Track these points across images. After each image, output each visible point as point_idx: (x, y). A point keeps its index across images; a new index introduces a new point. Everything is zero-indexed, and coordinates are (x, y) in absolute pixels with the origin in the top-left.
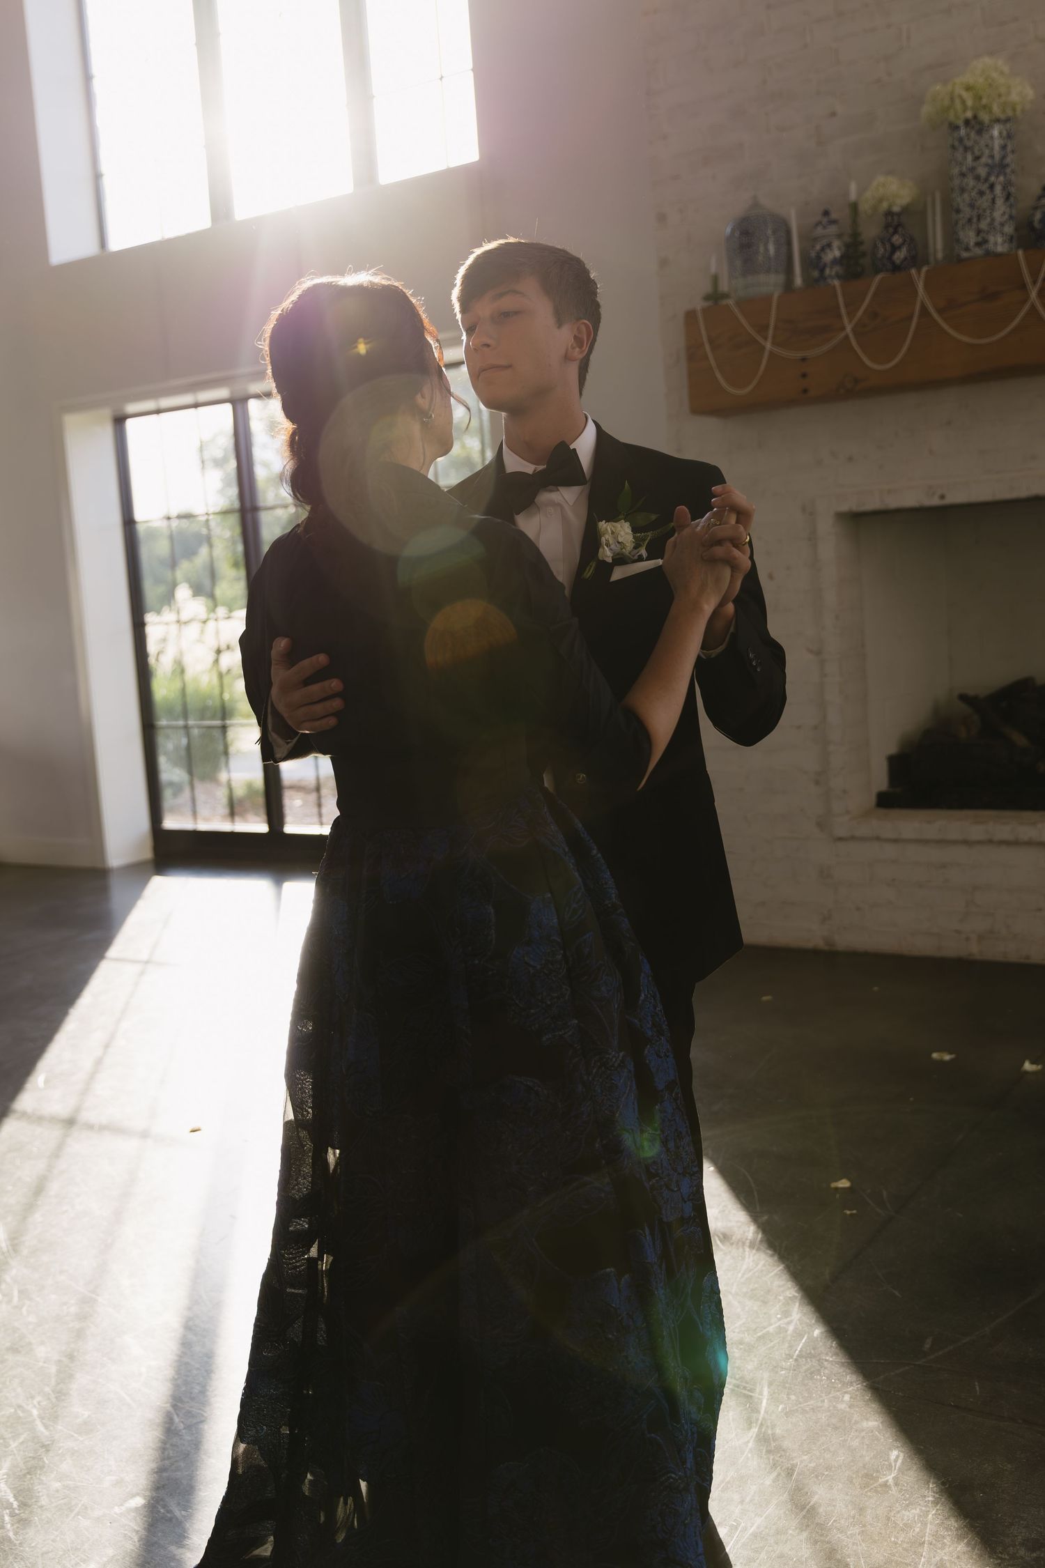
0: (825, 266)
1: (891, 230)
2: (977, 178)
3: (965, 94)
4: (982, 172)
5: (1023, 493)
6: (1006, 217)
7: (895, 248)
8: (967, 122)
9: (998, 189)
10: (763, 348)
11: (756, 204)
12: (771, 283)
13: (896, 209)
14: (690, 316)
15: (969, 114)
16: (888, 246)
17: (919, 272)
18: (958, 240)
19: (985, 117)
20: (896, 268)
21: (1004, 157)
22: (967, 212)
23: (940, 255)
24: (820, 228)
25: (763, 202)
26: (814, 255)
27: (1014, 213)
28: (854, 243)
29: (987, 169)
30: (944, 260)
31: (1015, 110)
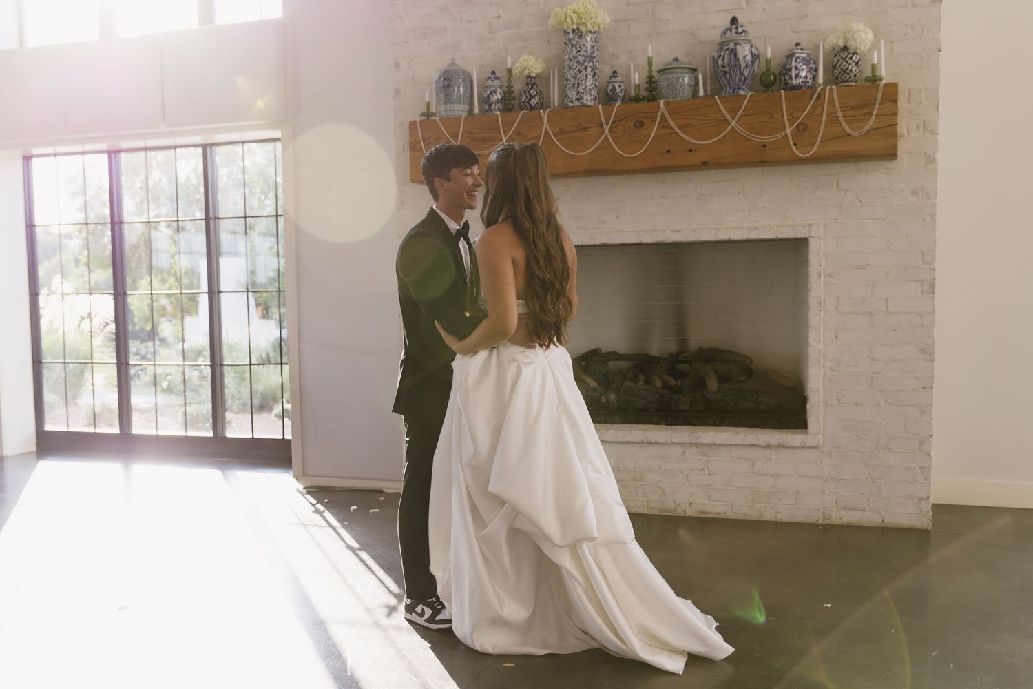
0: (492, 103)
1: (530, 86)
2: (578, 62)
3: (573, 15)
4: (581, 59)
5: (598, 242)
6: (593, 86)
7: (531, 97)
8: (573, 31)
9: (589, 70)
11: (453, 64)
12: (460, 110)
13: (533, 75)
14: (413, 124)
15: (575, 27)
16: (528, 95)
17: (545, 113)
18: (567, 96)
19: (583, 29)
20: (532, 108)
21: (593, 53)
22: (572, 81)
23: (556, 104)
24: (490, 81)
25: (457, 62)
26: (486, 96)
27: (597, 84)
28: (508, 94)
29: (583, 58)
30: (558, 106)
31: (599, 28)
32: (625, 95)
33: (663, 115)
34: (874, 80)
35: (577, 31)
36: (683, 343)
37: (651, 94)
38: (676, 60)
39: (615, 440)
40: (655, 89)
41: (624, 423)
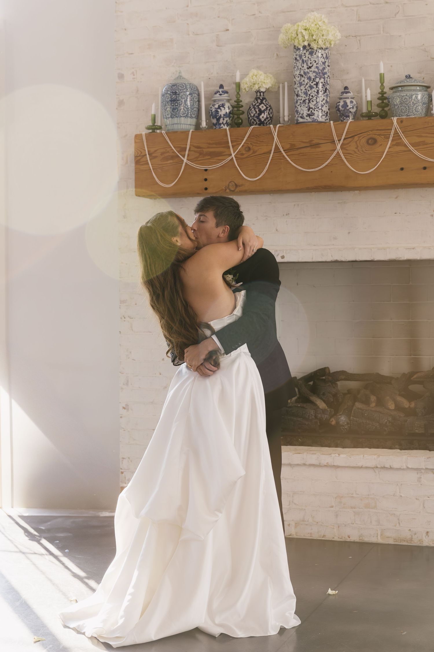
0: (220, 117)
1: (259, 101)
2: (309, 78)
3: (304, 33)
4: (312, 75)
5: (329, 259)
6: (324, 101)
7: (261, 112)
8: (304, 47)
9: (320, 86)
10: (183, 161)
11: (180, 77)
12: (187, 124)
13: (263, 90)
14: (138, 137)
15: (306, 43)
16: (257, 110)
17: (275, 128)
18: (297, 112)
19: (314, 46)
20: (261, 123)
21: (324, 69)
22: (303, 97)
23: (286, 119)
24: (218, 95)
25: (184, 75)
26: (214, 110)
27: (328, 100)
28: (237, 106)
29: (315, 74)
30: (288, 121)
31: (331, 44)
32: (356, 110)
33: (396, 133)
35: (308, 48)
36: (415, 362)
37: (383, 110)
38: (408, 77)
39: (347, 465)
40: (387, 105)
41: (355, 447)
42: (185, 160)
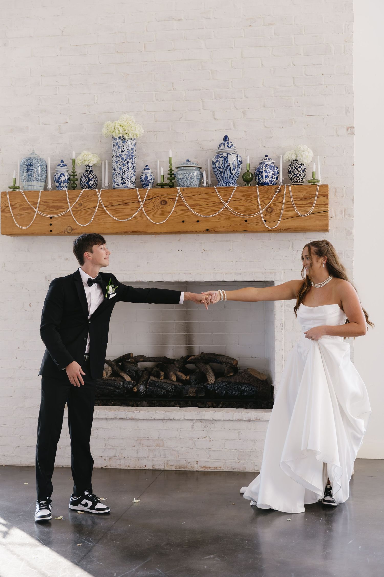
1: (88, 172)
2: (123, 159)
3: (120, 128)
4: (125, 157)
5: (134, 280)
6: (132, 175)
7: (89, 180)
8: (120, 138)
9: (130, 164)
10: (35, 211)
11: (33, 153)
12: (38, 186)
13: (91, 165)
14: (3, 194)
15: (121, 135)
16: (87, 178)
17: (99, 191)
18: (114, 181)
19: (126, 137)
20: (90, 187)
21: (132, 152)
22: (118, 171)
23: (107, 185)
24: (60, 167)
25: (36, 152)
26: (57, 177)
27: (135, 174)
28: (73, 174)
29: (126, 156)
30: (108, 187)
31: (137, 136)
32: (154, 181)
33: (180, 198)
34: (314, 182)
35: (122, 138)
36: (190, 349)
37: (171, 182)
38: (188, 161)
39: (144, 418)
40: (174, 179)
41: (150, 406)
42: (37, 211)
